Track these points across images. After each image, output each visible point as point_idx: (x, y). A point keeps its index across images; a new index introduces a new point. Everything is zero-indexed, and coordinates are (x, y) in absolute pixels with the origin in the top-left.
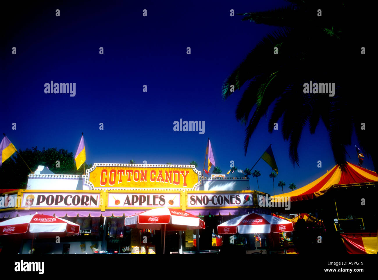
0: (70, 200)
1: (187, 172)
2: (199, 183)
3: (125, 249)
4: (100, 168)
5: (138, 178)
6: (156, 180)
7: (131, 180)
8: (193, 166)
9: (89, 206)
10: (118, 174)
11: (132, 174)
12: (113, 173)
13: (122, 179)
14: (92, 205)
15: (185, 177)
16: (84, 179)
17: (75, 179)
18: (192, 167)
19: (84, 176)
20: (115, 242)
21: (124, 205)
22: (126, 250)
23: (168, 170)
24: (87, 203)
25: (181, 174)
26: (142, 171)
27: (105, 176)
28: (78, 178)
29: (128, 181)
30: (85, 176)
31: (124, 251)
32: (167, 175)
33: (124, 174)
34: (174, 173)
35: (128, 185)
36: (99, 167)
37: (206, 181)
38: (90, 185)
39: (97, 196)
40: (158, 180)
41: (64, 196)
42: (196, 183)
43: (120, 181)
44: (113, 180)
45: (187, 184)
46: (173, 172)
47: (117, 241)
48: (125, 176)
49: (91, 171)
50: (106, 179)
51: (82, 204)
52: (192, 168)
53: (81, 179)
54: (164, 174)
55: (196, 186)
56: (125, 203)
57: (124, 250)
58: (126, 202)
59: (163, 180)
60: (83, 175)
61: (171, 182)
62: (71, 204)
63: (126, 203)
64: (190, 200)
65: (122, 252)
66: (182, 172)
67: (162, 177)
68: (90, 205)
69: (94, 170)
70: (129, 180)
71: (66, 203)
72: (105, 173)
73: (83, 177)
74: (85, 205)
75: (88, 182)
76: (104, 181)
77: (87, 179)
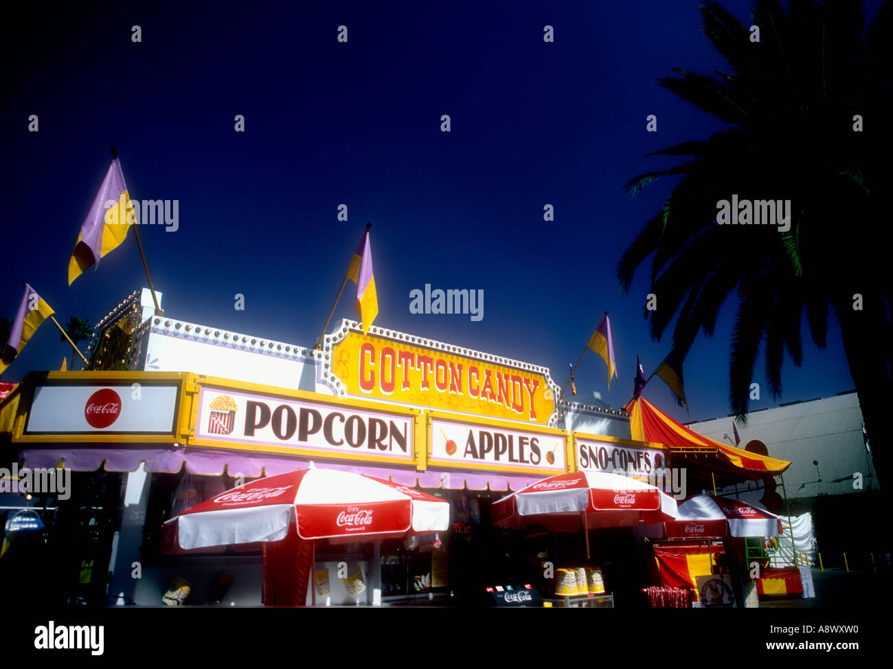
0: (338, 429)
1: (536, 383)
2: (557, 414)
3: (419, 582)
4: (358, 338)
5: (443, 382)
6: (480, 393)
7: (430, 384)
8: (546, 371)
9: (387, 451)
10: (400, 363)
11: (432, 369)
12: (388, 356)
13: (409, 379)
14: (393, 452)
15: (532, 394)
16: (319, 363)
17: (295, 358)
18: (544, 372)
19: (319, 356)
20: (388, 563)
21: (465, 456)
22: (423, 585)
23: (503, 372)
24: (384, 442)
25: (524, 385)
26: (452, 365)
27: (370, 365)
28: (304, 357)
29: (423, 387)
30: (324, 353)
31: (418, 589)
32: (501, 384)
33: (413, 365)
34: (512, 382)
35: (423, 398)
36: (355, 334)
37: (567, 410)
38: (334, 384)
39: (406, 424)
40: (484, 394)
41: (324, 412)
42: (552, 414)
43: (406, 384)
44: (389, 379)
45: (537, 414)
46: (510, 377)
47: (393, 560)
48: (416, 372)
49: (337, 342)
50: (373, 373)
51: (371, 446)
52: (544, 375)
53: (309, 362)
54: (495, 380)
55: (553, 420)
56: (467, 452)
57: (418, 585)
58: (469, 449)
59: (492, 396)
60: (316, 352)
61: (508, 405)
62: (342, 442)
63: (469, 452)
64: (579, 455)
65: (413, 591)
66: (527, 382)
67: (490, 387)
68: (391, 449)
69: (344, 339)
70: (425, 384)
71: (329, 436)
72: (369, 354)
73: (316, 358)
74: (377, 450)
75: (331, 375)
76: (368, 378)
77: (327, 366)
